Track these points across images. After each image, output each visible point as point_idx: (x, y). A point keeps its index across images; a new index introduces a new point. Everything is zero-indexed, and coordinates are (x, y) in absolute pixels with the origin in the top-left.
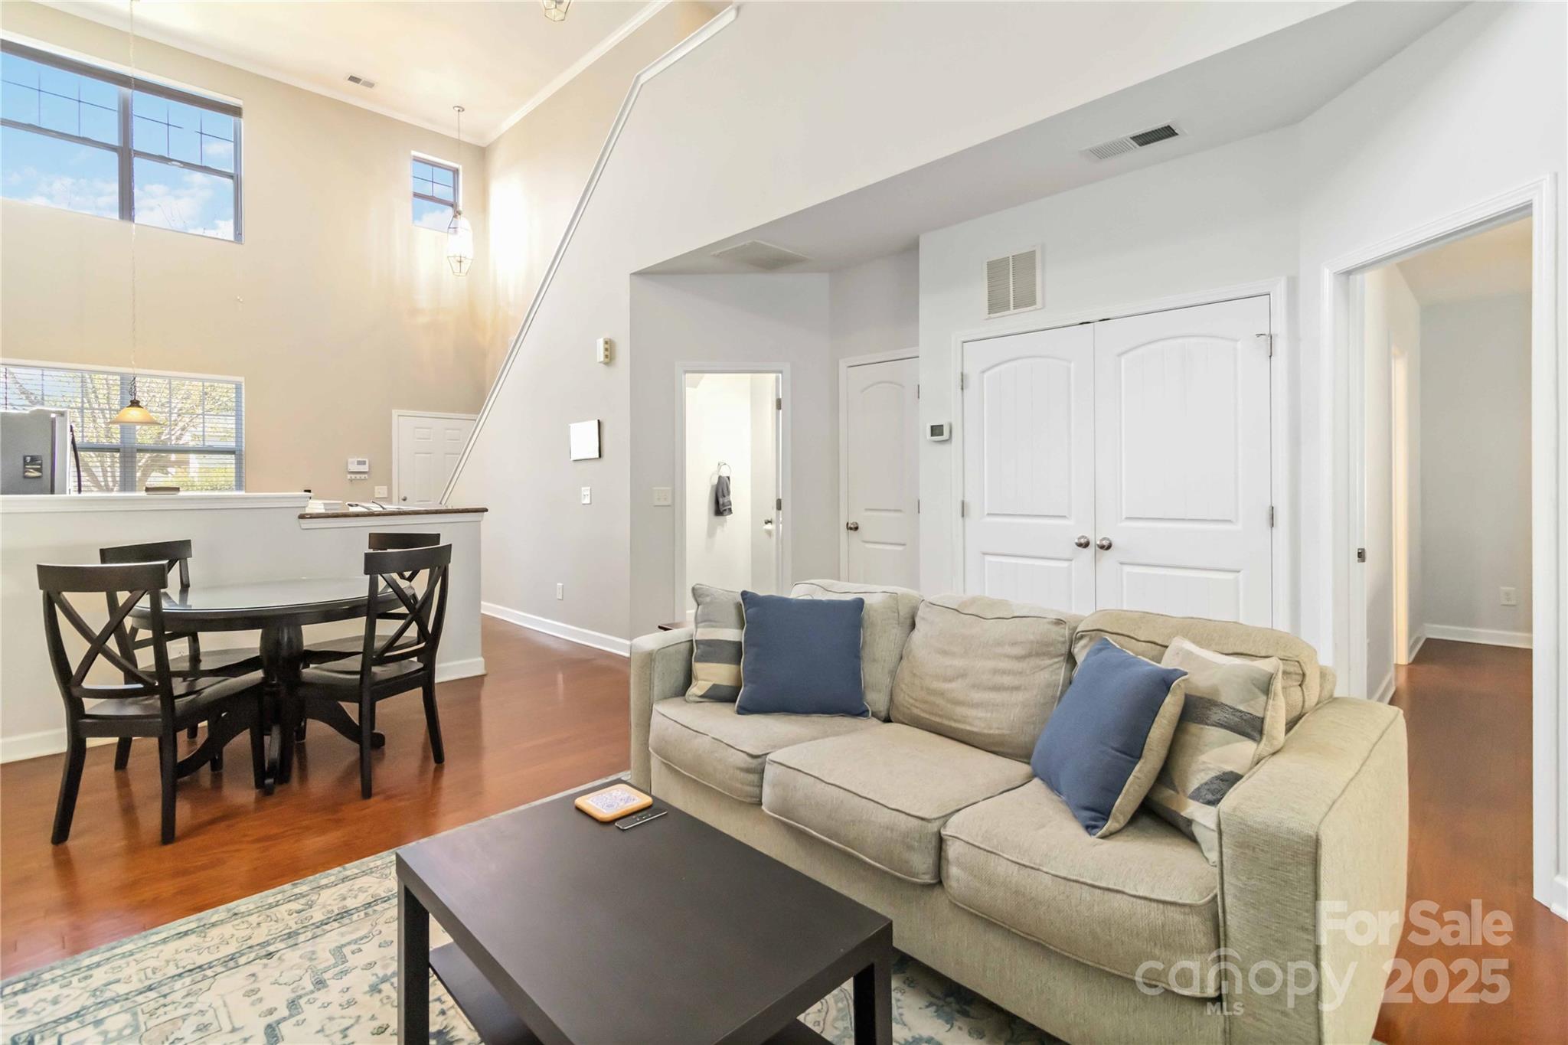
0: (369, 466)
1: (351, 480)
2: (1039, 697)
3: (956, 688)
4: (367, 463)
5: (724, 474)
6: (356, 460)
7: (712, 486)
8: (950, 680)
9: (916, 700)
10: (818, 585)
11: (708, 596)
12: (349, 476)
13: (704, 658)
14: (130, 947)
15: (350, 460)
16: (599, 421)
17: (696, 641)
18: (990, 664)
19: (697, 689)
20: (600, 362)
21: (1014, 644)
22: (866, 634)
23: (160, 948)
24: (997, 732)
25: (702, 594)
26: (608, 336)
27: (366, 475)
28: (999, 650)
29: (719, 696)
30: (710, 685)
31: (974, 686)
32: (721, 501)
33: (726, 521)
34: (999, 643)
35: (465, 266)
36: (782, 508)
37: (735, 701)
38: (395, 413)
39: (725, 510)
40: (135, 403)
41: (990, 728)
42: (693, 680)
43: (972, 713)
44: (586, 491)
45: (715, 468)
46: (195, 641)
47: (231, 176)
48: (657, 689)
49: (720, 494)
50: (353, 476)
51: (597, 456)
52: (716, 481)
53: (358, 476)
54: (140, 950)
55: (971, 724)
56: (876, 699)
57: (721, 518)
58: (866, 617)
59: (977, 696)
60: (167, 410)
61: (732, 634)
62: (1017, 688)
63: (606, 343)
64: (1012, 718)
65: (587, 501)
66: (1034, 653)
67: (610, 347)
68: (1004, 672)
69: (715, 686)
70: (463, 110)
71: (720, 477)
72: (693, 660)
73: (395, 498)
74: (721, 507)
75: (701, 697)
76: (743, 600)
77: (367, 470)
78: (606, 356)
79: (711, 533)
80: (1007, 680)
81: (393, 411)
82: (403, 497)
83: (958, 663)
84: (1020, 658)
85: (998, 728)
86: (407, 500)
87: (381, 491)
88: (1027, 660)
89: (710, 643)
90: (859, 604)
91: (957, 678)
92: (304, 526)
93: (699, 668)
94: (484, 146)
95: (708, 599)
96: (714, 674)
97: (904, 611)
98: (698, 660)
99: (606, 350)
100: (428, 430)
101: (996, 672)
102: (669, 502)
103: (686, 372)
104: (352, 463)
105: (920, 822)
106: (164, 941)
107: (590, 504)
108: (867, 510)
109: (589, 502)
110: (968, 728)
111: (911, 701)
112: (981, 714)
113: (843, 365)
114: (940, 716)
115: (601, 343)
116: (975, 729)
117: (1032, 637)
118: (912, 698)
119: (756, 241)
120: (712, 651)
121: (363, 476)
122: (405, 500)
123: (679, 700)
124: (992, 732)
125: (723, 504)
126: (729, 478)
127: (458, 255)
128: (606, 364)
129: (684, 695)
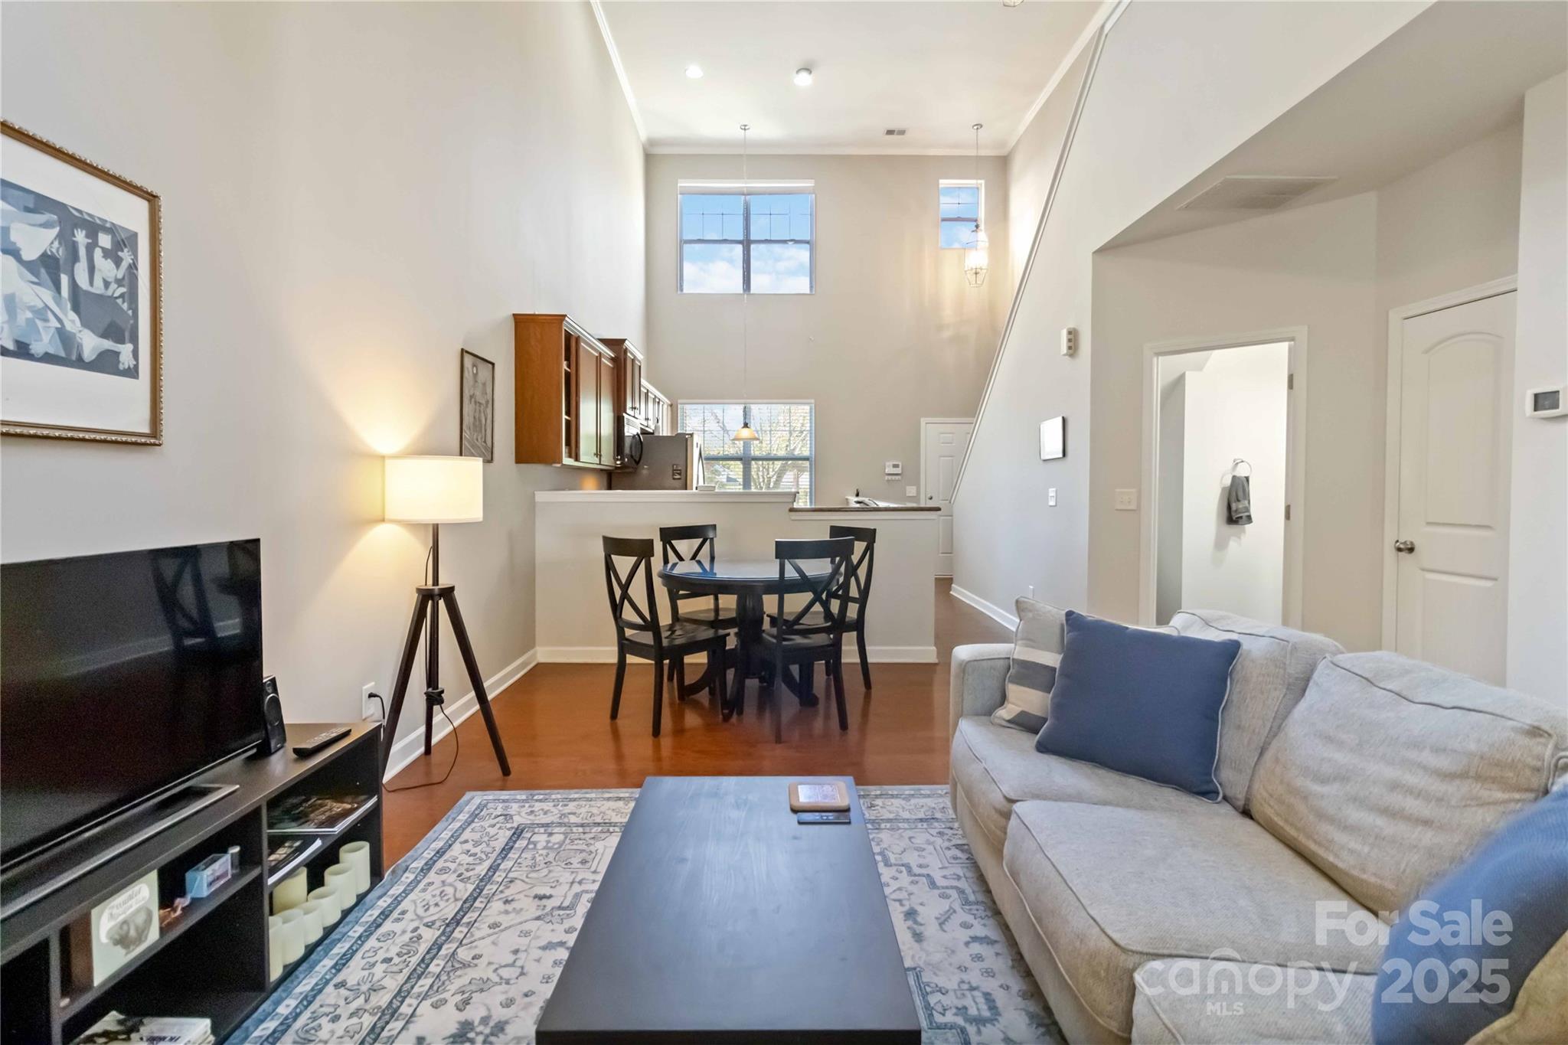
0: (902, 469)
1: (888, 481)
2: (1463, 848)
3: (1328, 794)
4: (900, 466)
5: (1241, 472)
6: (891, 463)
7: (1224, 489)
8: (1324, 781)
9: (1271, 796)
10: (1199, 617)
11: (1030, 611)
12: (887, 477)
13: (1020, 680)
14: (593, 795)
15: (887, 464)
16: (1063, 418)
17: (1013, 659)
18: (1390, 773)
19: (1005, 713)
20: (1064, 355)
21: (1437, 750)
22: (1234, 691)
23: (605, 802)
24: (1373, 879)
25: (1026, 608)
26: (1071, 326)
27: (899, 477)
28: (1412, 755)
29: (1026, 723)
30: (1018, 710)
31: (1355, 799)
32: (1234, 506)
33: (1244, 532)
34: (1416, 745)
35: (980, 277)
36: (1291, 518)
37: (1037, 733)
38: (923, 421)
39: (1241, 517)
40: (746, 425)
41: (1363, 870)
42: (1006, 702)
43: (1340, 837)
44: (1052, 492)
45: (1231, 464)
46: (716, 599)
47: (807, 242)
48: (968, 704)
49: (1233, 498)
50: (890, 477)
51: (1061, 455)
52: (1228, 482)
53: (894, 477)
54: (596, 799)
55: (1336, 856)
56: (1230, 778)
57: (1234, 528)
58: (1239, 667)
59: (1355, 815)
60: (787, 429)
61: (1051, 659)
62: (1427, 823)
63: (1070, 333)
64: (1403, 866)
65: (1052, 503)
66: (1471, 774)
67: (1073, 336)
68: (1410, 791)
69: (1023, 713)
70: (981, 126)
71: (1234, 477)
72: (1007, 680)
73: (922, 496)
74: (1233, 514)
75: (1009, 721)
76: (1067, 620)
77: (900, 472)
78: (1070, 348)
79: (1220, 544)
80: (1412, 805)
81: (922, 419)
82: (929, 496)
83: (1341, 757)
84: (1449, 776)
85: (1375, 874)
86: (933, 499)
87: (911, 491)
88: (1457, 782)
89: (1025, 665)
90: (1231, 650)
91: (1335, 779)
92: (793, 518)
93: (1013, 690)
94: (1005, 154)
95: (1030, 615)
96: (1026, 699)
97: (1294, 669)
98: (1011, 682)
99: (1070, 340)
100: (951, 435)
101: (1394, 786)
102: (1133, 506)
103: (1158, 354)
104: (889, 466)
105: (1113, 947)
106: (609, 799)
107: (1056, 506)
108: (1429, 524)
109: (1054, 504)
110: (1331, 859)
111: (1265, 794)
112: (1354, 844)
113: (1395, 317)
114: (1298, 829)
115: (1064, 333)
116: (1340, 865)
117: (1472, 746)
118: (1267, 791)
119: (1228, 177)
120: (1029, 674)
121: (897, 477)
122: (931, 498)
123: (984, 718)
124: (1364, 877)
125: (1236, 511)
126: (1247, 479)
127: (974, 267)
128: (1071, 355)
129: (990, 715)
